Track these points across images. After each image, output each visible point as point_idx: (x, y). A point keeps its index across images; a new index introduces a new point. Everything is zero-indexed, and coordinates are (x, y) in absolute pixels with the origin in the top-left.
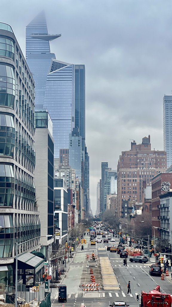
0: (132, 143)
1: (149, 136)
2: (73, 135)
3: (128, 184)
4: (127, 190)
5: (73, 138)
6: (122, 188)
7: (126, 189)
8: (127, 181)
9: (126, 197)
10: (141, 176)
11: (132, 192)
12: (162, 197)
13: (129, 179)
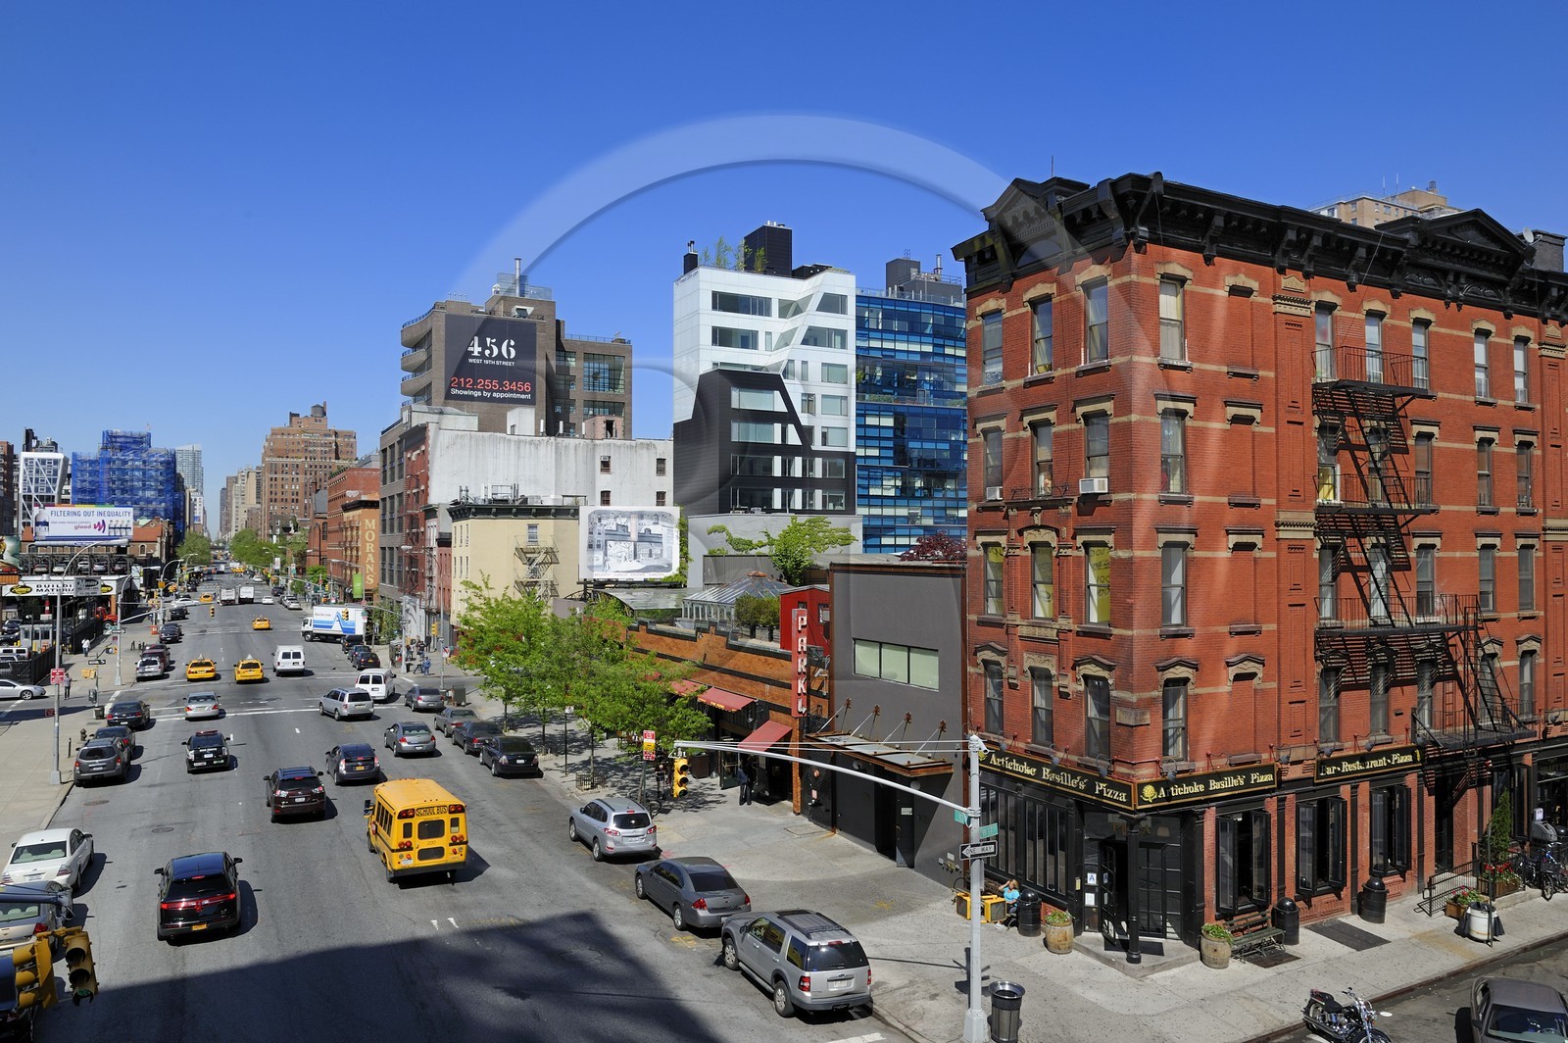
0: (292, 415)
1: (325, 403)
3: (283, 486)
4: (279, 496)
6: (271, 492)
7: (279, 494)
8: (279, 482)
9: (276, 508)
10: (308, 473)
11: (290, 500)
12: (346, 508)
13: (284, 476)
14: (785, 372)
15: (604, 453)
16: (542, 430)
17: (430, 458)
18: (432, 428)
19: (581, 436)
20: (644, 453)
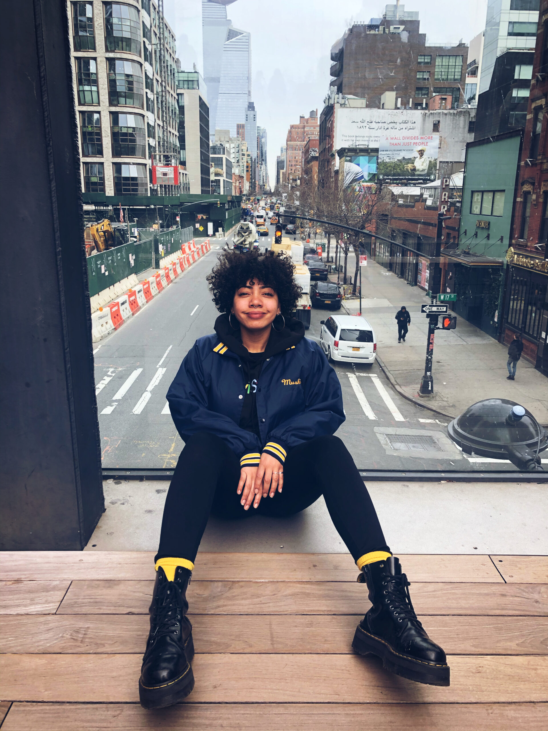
1: (317, 110)
2: (249, 110)
3: (295, 157)
5: (249, 112)
7: (293, 162)
9: (292, 170)
11: (298, 166)
12: (309, 162)
15: (437, 119)
16: (399, 105)
17: (335, 124)
18: (337, 106)
19: (423, 109)
20: (462, 118)
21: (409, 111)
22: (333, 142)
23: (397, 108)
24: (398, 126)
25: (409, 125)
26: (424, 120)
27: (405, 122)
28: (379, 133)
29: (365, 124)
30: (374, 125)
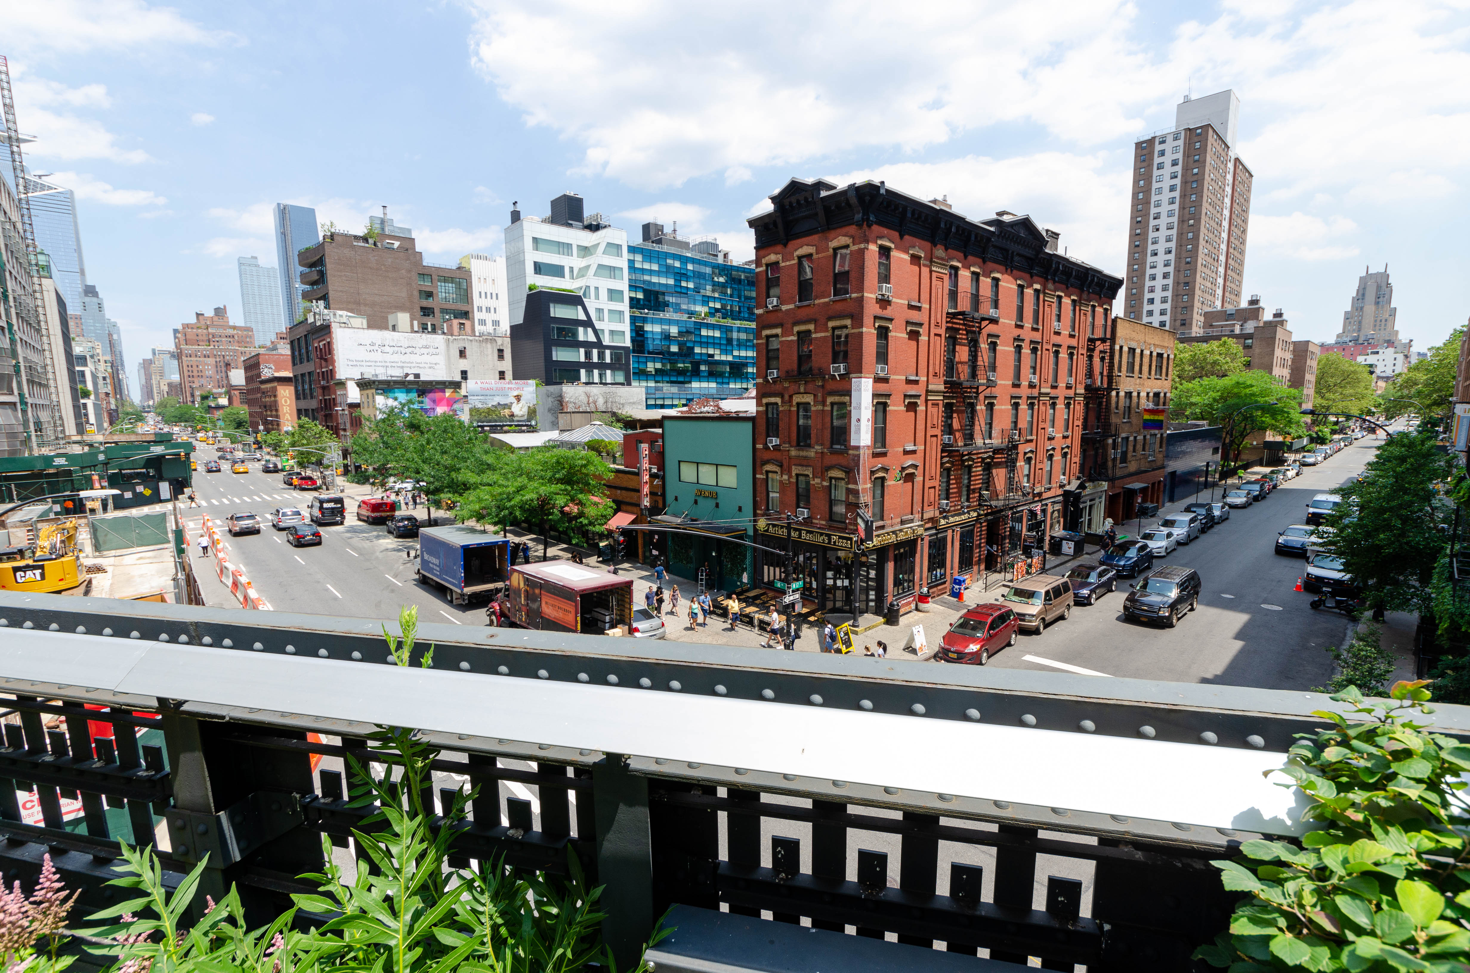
14: (585, 294)
15: (461, 345)
16: (416, 329)
17: (335, 346)
18: (334, 326)
19: (444, 333)
20: (489, 345)
21: (429, 336)
22: (334, 367)
23: (413, 331)
24: (417, 351)
25: (431, 350)
26: (448, 346)
27: (426, 347)
28: (396, 358)
29: (376, 348)
30: (387, 349)
